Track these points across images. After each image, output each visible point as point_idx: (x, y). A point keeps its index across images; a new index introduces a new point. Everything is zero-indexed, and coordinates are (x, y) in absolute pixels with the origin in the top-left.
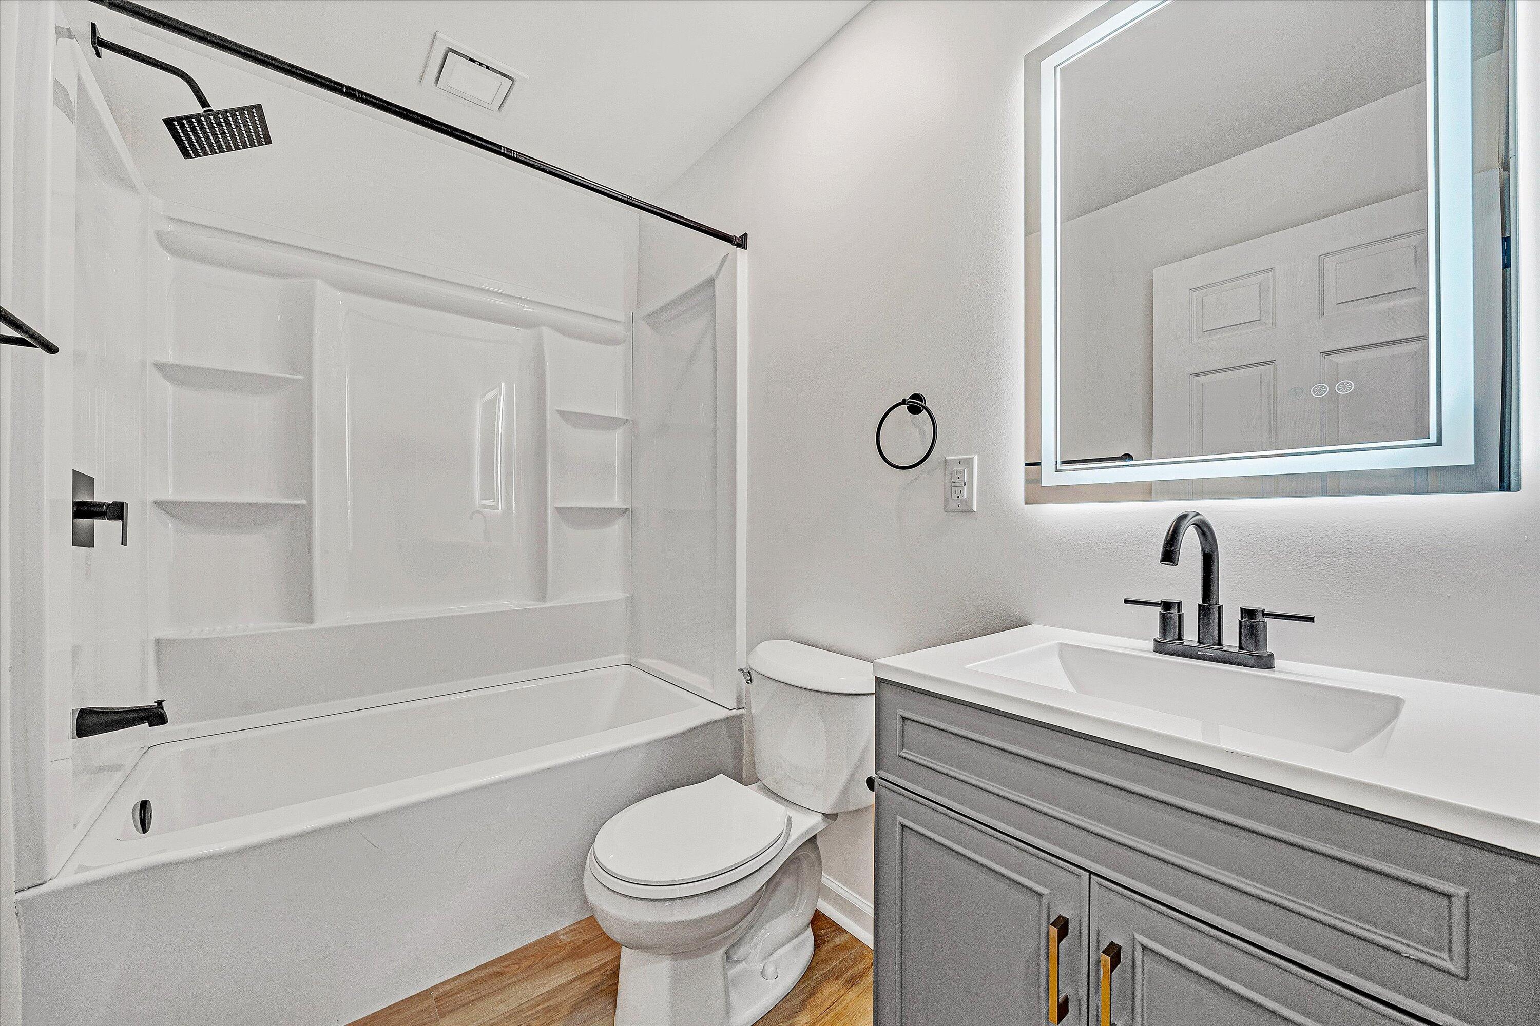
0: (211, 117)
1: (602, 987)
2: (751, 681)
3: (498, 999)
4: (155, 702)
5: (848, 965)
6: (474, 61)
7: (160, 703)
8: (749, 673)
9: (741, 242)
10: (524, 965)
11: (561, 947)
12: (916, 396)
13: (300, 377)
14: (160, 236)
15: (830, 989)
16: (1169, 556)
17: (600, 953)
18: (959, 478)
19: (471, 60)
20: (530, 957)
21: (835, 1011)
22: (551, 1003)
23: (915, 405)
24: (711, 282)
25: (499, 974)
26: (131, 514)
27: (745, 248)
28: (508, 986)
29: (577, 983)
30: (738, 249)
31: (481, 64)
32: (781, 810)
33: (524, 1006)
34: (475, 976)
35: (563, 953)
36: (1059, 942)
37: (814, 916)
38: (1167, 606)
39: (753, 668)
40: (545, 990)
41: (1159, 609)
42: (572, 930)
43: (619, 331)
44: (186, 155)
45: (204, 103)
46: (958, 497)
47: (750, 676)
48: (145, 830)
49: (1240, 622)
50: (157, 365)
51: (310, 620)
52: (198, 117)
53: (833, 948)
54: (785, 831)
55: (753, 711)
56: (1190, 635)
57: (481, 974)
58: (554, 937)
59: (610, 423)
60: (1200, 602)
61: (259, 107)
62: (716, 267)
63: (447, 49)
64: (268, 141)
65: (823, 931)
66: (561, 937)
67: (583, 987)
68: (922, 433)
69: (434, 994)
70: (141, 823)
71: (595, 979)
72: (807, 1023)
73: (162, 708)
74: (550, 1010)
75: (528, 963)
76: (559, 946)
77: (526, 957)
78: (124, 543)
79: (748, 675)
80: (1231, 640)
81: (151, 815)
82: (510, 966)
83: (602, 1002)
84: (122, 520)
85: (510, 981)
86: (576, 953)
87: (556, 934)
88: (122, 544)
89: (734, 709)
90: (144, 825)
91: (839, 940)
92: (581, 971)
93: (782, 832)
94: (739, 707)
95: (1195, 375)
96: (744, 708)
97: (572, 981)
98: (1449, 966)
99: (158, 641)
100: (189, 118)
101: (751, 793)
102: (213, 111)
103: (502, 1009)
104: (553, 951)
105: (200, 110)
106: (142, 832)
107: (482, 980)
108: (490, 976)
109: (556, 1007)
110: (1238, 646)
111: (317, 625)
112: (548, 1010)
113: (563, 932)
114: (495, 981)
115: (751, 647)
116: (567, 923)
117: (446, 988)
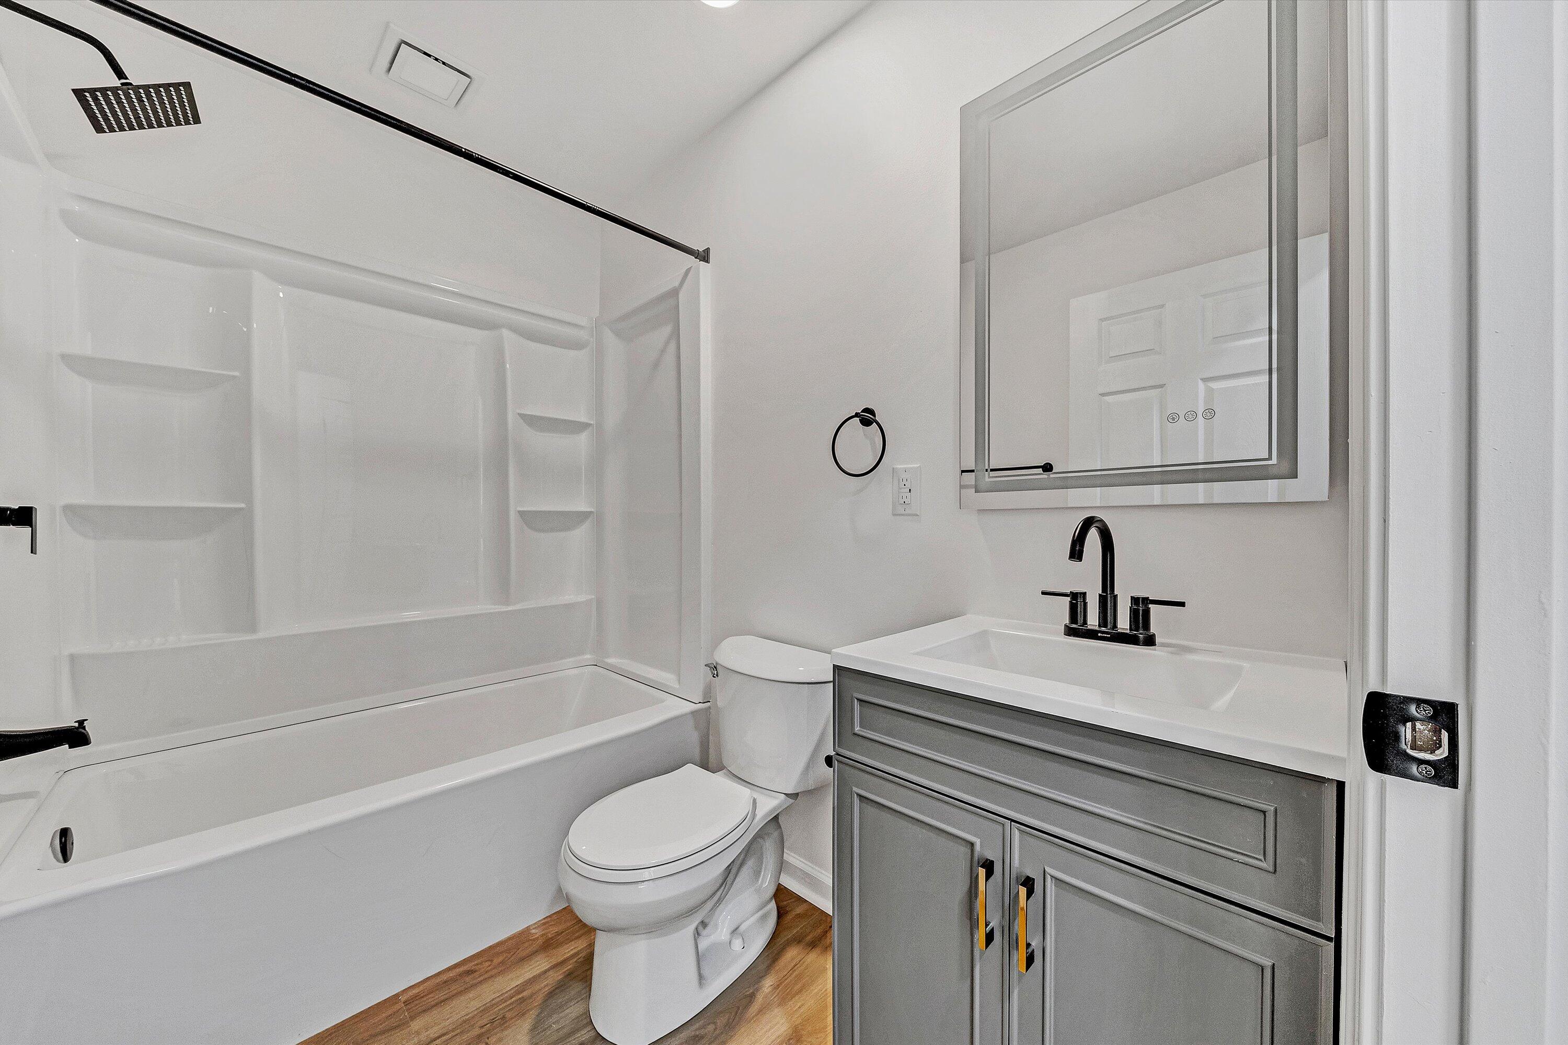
0: (131, 92)
1: (576, 974)
2: (717, 675)
3: (471, 995)
4: (75, 722)
5: (808, 931)
6: (429, 56)
7: (81, 723)
8: (716, 668)
9: (704, 256)
10: (496, 961)
11: (534, 940)
12: (867, 410)
13: (236, 374)
14: (65, 215)
15: (792, 954)
16: (1076, 553)
17: (573, 942)
18: (905, 485)
19: (425, 53)
20: (501, 953)
21: (796, 973)
22: (525, 994)
23: (867, 418)
24: (674, 293)
25: (469, 972)
26: (40, 519)
27: (707, 261)
28: (480, 982)
29: (551, 973)
30: (701, 262)
31: (436, 59)
32: (745, 793)
33: (498, 999)
34: (444, 977)
35: (535, 946)
36: (986, 881)
37: (777, 890)
38: (1074, 596)
39: (720, 662)
40: (519, 983)
41: (1069, 599)
42: (544, 924)
43: (583, 335)
44: (99, 129)
45: (120, 74)
46: (904, 502)
47: (716, 670)
48: (66, 859)
49: (1130, 608)
50: (64, 357)
51: (253, 628)
52: (114, 90)
53: (794, 917)
54: (750, 813)
55: (719, 704)
56: (1093, 621)
57: (451, 974)
58: (526, 932)
59: (576, 427)
60: (1101, 592)
61: (187, 85)
62: (680, 279)
63: (399, 41)
64: (197, 120)
65: (785, 903)
66: (533, 931)
67: (556, 976)
68: (873, 444)
69: (403, 998)
70: (61, 852)
71: (569, 967)
72: (771, 985)
73: (84, 728)
74: (524, 1000)
75: (501, 959)
76: (531, 940)
77: (498, 954)
78: (33, 551)
79: (714, 669)
80: (1124, 624)
81: (72, 843)
82: (481, 964)
83: (576, 987)
84: (32, 527)
85: (482, 978)
86: (548, 945)
87: (528, 928)
88: (32, 552)
89: (700, 703)
90: (65, 853)
91: (800, 910)
92: (554, 961)
93: (748, 812)
94: (705, 701)
95: (1103, 395)
96: (709, 702)
97: (545, 972)
98: (1263, 865)
99: (73, 658)
100: (103, 90)
101: (719, 779)
102: (131, 84)
103: (476, 1005)
104: (526, 945)
105: (116, 82)
106: (63, 861)
107: (453, 980)
108: (461, 975)
109: (531, 996)
110: (1129, 628)
111: (261, 635)
112: (523, 1000)
113: (534, 927)
114: (467, 979)
115: (715, 643)
116: (540, 916)
117: (415, 991)
